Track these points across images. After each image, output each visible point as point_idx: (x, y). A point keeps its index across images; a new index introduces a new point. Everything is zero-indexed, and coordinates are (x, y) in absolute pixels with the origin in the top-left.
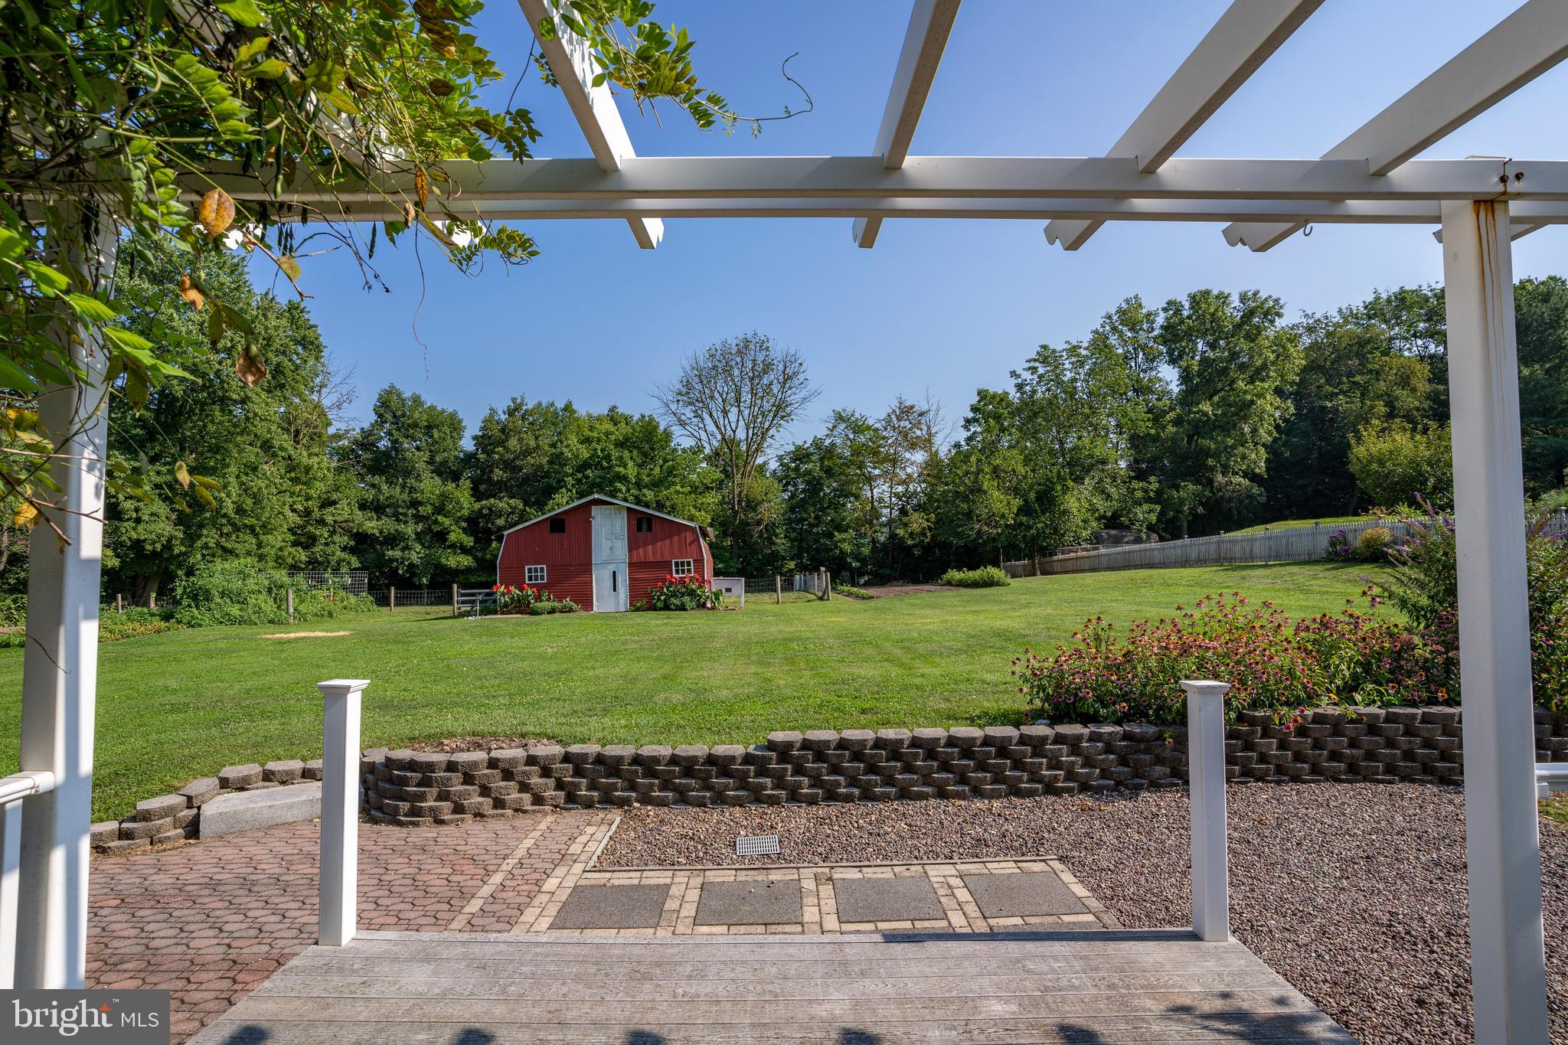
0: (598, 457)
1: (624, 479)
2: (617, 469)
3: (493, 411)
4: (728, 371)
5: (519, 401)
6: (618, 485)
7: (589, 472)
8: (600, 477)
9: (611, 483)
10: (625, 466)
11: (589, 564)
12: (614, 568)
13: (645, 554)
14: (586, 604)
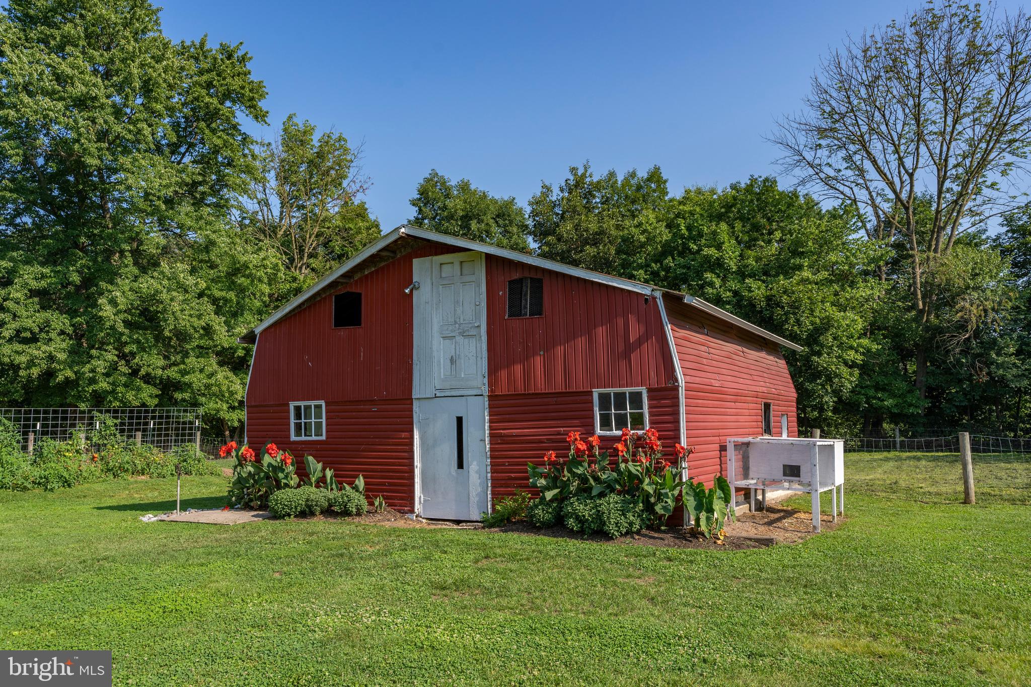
0: (682, 237)
1: (717, 265)
2: (706, 251)
3: (547, 189)
4: (895, 69)
5: (580, 172)
6: (708, 275)
7: (669, 261)
8: (684, 267)
9: (699, 275)
10: (719, 247)
11: (407, 400)
12: (457, 408)
13: (527, 375)
14: (396, 494)
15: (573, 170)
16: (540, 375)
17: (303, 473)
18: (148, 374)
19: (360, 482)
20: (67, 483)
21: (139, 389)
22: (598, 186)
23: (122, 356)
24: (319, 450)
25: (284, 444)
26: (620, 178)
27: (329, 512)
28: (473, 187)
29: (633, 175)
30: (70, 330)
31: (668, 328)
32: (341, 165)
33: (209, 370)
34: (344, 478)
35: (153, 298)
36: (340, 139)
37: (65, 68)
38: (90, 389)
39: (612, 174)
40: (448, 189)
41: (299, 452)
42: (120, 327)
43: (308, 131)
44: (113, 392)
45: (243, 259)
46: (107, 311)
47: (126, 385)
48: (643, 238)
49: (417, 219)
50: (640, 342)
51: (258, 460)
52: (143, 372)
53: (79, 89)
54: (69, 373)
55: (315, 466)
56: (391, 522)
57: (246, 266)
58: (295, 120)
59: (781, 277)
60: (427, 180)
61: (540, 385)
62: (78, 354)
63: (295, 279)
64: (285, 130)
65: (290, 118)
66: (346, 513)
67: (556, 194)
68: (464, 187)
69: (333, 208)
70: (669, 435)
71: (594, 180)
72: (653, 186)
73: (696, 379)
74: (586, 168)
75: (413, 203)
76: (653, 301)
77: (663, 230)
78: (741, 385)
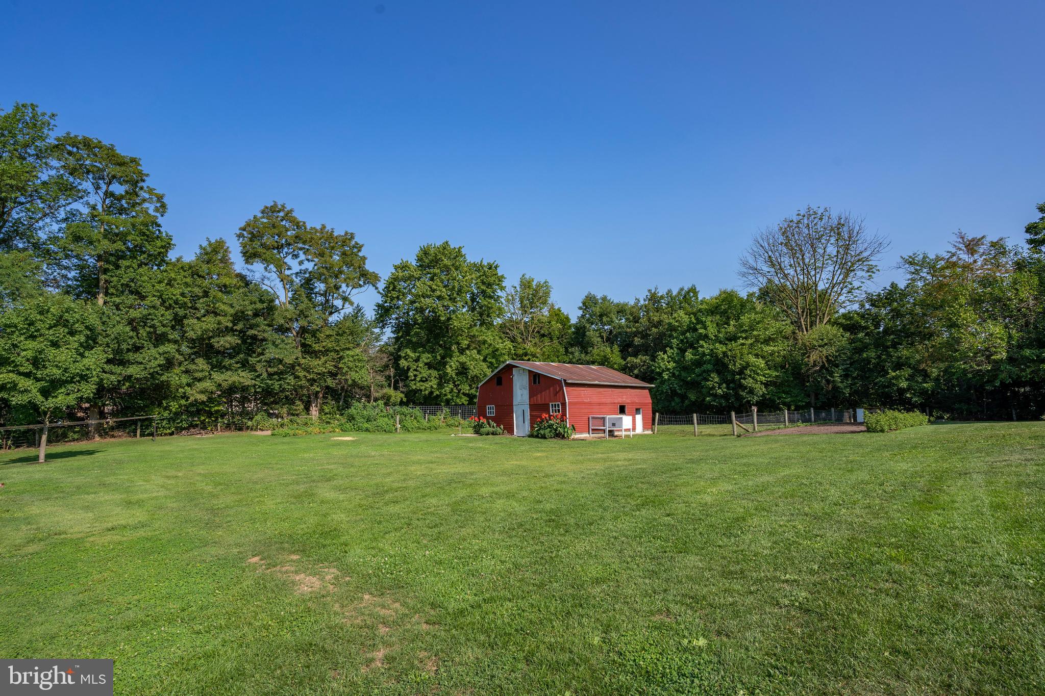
3: (638, 300)
5: (654, 291)
11: (512, 405)
12: (523, 407)
13: (537, 399)
14: (510, 430)
15: (649, 291)
16: (539, 399)
17: (489, 425)
18: (464, 393)
19: (502, 427)
20: (436, 429)
21: (461, 398)
22: (662, 297)
23: (455, 386)
24: (493, 419)
25: (485, 417)
26: (675, 293)
27: (493, 434)
28: (608, 298)
29: (682, 289)
30: (438, 376)
31: (564, 388)
32: (547, 294)
34: (498, 425)
35: (465, 364)
36: (545, 282)
37: (434, 287)
38: (445, 398)
39: (669, 291)
40: (597, 300)
41: (488, 419)
42: (454, 376)
44: (452, 399)
45: (497, 346)
46: (449, 370)
47: (457, 397)
49: (582, 315)
50: (558, 391)
51: (479, 420)
52: (462, 391)
53: (438, 293)
54: (438, 393)
55: (492, 423)
56: (508, 436)
58: (525, 276)
59: (733, 342)
60: (586, 297)
61: (539, 402)
62: (440, 385)
65: (523, 276)
66: (497, 434)
67: (642, 302)
68: (604, 299)
69: (545, 312)
70: (564, 414)
71: (660, 295)
72: (692, 294)
73: (576, 400)
74: (656, 289)
75: (580, 308)
76: (561, 381)
77: (686, 319)
78: (603, 400)
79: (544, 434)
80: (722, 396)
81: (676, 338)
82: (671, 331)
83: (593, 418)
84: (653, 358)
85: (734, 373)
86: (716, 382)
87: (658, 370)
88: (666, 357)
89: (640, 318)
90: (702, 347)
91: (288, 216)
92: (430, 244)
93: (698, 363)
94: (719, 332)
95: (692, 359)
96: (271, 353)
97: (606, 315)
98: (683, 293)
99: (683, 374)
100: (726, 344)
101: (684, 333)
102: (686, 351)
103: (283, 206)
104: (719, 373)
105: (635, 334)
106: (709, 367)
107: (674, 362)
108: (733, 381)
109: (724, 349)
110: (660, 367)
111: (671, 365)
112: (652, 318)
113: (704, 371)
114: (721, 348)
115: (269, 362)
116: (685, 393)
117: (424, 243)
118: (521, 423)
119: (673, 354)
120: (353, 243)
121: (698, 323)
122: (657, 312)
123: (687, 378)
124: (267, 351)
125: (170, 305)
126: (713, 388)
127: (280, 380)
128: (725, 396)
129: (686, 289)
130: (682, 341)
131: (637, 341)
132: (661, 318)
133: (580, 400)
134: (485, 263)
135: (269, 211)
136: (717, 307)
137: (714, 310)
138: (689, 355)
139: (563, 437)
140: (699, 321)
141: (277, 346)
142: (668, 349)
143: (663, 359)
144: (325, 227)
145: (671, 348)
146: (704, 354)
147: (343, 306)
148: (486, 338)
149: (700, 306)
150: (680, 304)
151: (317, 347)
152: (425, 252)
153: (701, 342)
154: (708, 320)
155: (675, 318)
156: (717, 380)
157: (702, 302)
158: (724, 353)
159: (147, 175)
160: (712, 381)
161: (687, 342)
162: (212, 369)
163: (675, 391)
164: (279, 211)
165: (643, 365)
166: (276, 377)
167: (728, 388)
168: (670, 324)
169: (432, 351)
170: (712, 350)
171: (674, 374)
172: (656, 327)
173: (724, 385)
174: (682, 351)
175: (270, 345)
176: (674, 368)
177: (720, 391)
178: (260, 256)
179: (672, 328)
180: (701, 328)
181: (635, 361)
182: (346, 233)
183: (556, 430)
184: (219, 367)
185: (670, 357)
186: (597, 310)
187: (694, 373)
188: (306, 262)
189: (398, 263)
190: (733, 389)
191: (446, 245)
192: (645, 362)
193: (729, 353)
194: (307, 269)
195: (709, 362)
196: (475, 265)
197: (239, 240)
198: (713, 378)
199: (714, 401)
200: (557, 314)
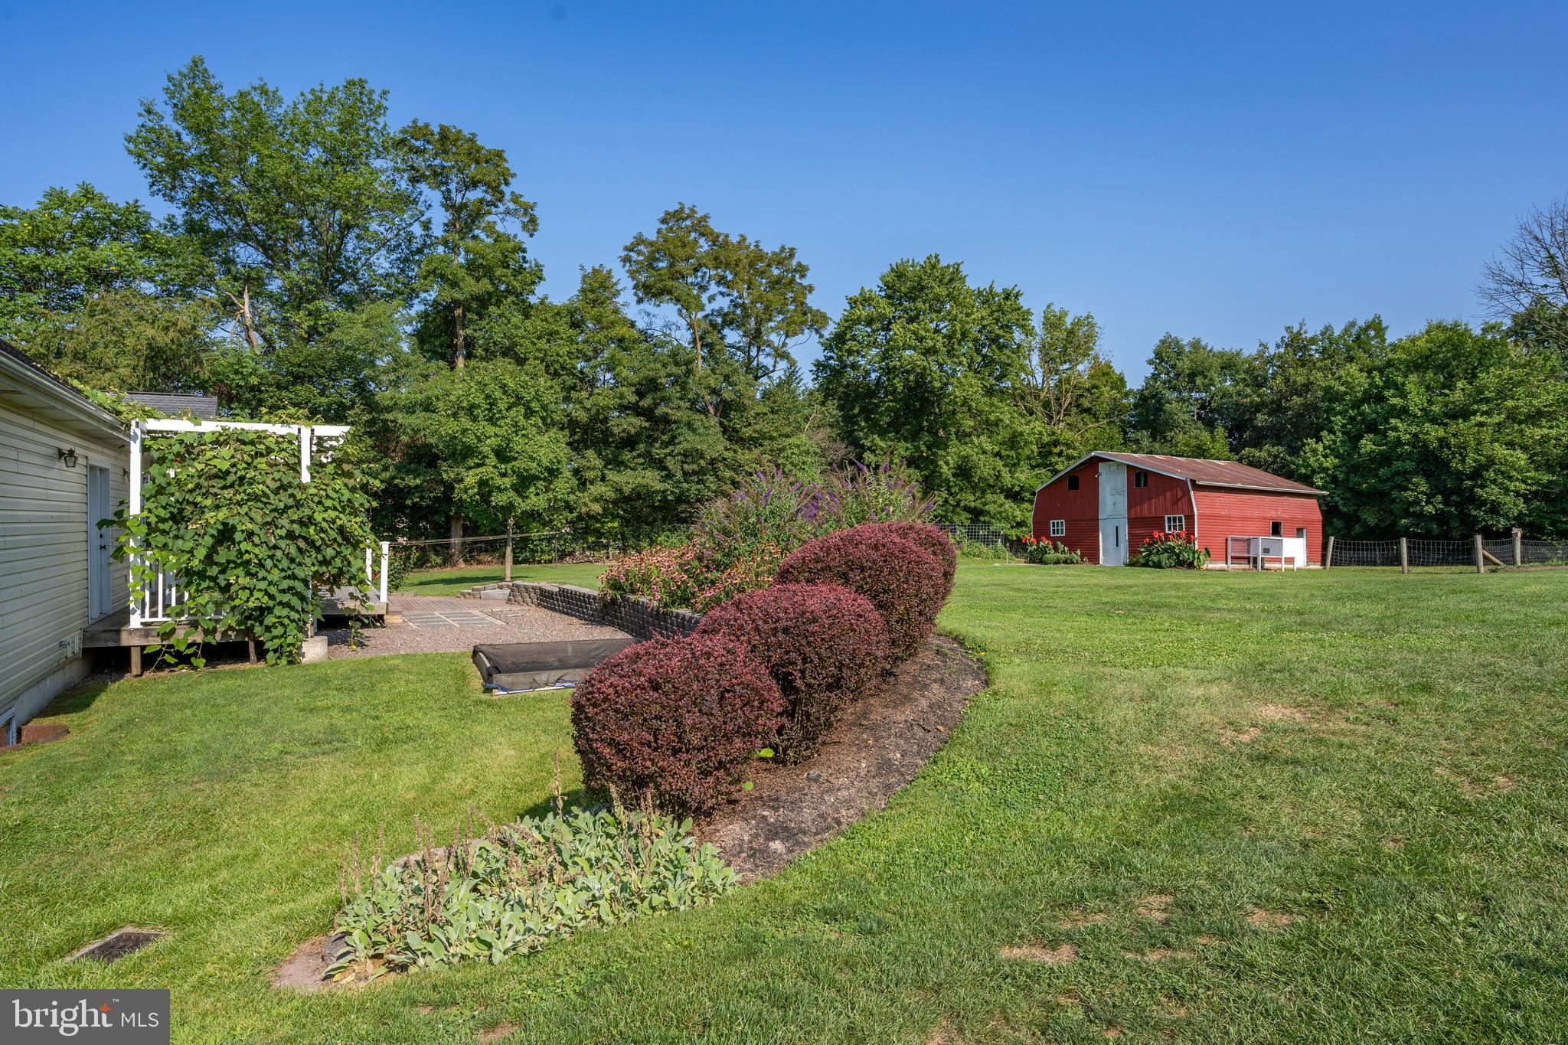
3: (1263, 347)
5: (1295, 331)
10: (1405, 396)
11: (1097, 520)
12: (1116, 523)
13: (1142, 510)
14: (1093, 557)
15: (1288, 329)
16: (1146, 510)
17: (1056, 549)
18: (966, 506)
19: (1079, 552)
21: (959, 514)
22: (1313, 341)
23: (951, 494)
24: (1063, 540)
25: (1048, 537)
26: (1337, 332)
27: (1065, 562)
28: (1203, 343)
29: (1353, 324)
31: (1192, 493)
32: (1090, 337)
33: (1000, 502)
34: (1072, 550)
35: (966, 458)
36: (1090, 318)
37: (922, 333)
39: (1328, 328)
40: (1182, 347)
41: (1054, 540)
42: (950, 477)
43: (1064, 314)
45: (1020, 430)
46: (945, 469)
47: (952, 512)
48: (1342, 389)
49: (1153, 375)
50: (1182, 498)
51: (1038, 543)
52: (962, 504)
53: (929, 343)
55: (1061, 546)
56: (1090, 566)
57: (1021, 434)
58: (1052, 307)
59: (1460, 421)
60: (1163, 342)
61: (1146, 514)
63: (1054, 433)
64: (1045, 317)
65: (1048, 307)
66: (1072, 563)
67: (1272, 350)
68: (1196, 345)
69: (1085, 369)
70: (1190, 532)
71: (1309, 335)
72: (1372, 333)
73: (1208, 512)
74: (1301, 325)
75: (1150, 362)
76: (1185, 482)
77: (1362, 380)
78: (1248, 513)
79: (1159, 562)
80: (1432, 518)
81: (1340, 413)
82: (1330, 401)
83: (1234, 540)
84: (1294, 451)
85: (1459, 476)
86: (1422, 492)
87: (1304, 471)
88: (1320, 447)
89: (1266, 379)
90: (1395, 429)
91: (701, 227)
92: (905, 260)
93: (1385, 460)
94: (1430, 402)
95: (1372, 451)
96: (687, 440)
97: (1202, 373)
98: (1354, 331)
99: (1354, 479)
100: (1446, 425)
101: (1357, 405)
102: (1361, 437)
103: (692, 210)
104: (1427, 475)
105: (1258, 408)
106: (1409, 465)
107: (1336, 457)
108: (1458, 490)
109: (1441, 433)
110: (1307, 465)
111: (1331, 462)
112: (1292, 379)
113: (1398, 473)
114: (1433, 433)
115: (685, 454)
116: (1356, 511)
117: (895, 260)
118: (1112, 545)
119: (1335, 442)
120: (794, 263)
121: (1387, 387)
122: (1303, 366)
123: (1359, 484)
124: (681, 438)
125: (556, 370)
126: (1417, 502)
127: (698, 483)
128: (1440, 517)
129: (1361, 323)
130: (1352, 419)
131: (1261, 419)
132: (1312, 378)
133: (1215, 512)
134: (998, 289)
135: (674, 217)
136: (1427, 357)
137: (1420, 363)
138: (1367, 445)
139: (1191, 565)
140: (1389, 384)
141: (694, 431)
142: (1324, 433)
143: (1314, 451)
144: (744, 239)
145: (1331, 431)
146: (1398, 442)
147: (775, 366)
148: (1001, 417)
149: (1390, 356)
150: (1348, 350)
151: (747, 432)
152: (899, 273)
153: (1393, 421)
154: (1412, 381)
155: (1340, 378)
156: (1424, 487)
157: (1394, 348)
158: (1443, 442)
159: (513, 175)
160: (1412, 490)
161: (1363, 421)
162: (605, 467)
163: (1336, 507)
164: (684, 219)
165: (1273, 463)
166: (695, 478)
167: (1446, 503)
168: (1328, 390)
169: (914, 437)
170: (1415, 435)
171: (1334, 479)
172: (1300, 396)
173: (1439, 498)
174: (1354, 439)
175: (685, 430)
176: (1335, 467)
177: (1429, 509)
178: (670, 292)
179: (1332, 396)
180: (1393, 396)
181: (1258, 454)
182: (783, 249)
183: (1178, 555)
184: (617, 464)
185: (1329, 447)
186: (1185, 365)
187: (1376, 476)
188: (719, 298)
189: (855, 293)
190: (1456, 505)
191: (933, 264)
192: (1276, 456)
193: (1453, 441)
194: (722, 309)
195: (1408, 456)
196: (980, 293)
197: (624, 266)
198: (1417, 485)
199: (1417, 525)
200: (1103, 372)
